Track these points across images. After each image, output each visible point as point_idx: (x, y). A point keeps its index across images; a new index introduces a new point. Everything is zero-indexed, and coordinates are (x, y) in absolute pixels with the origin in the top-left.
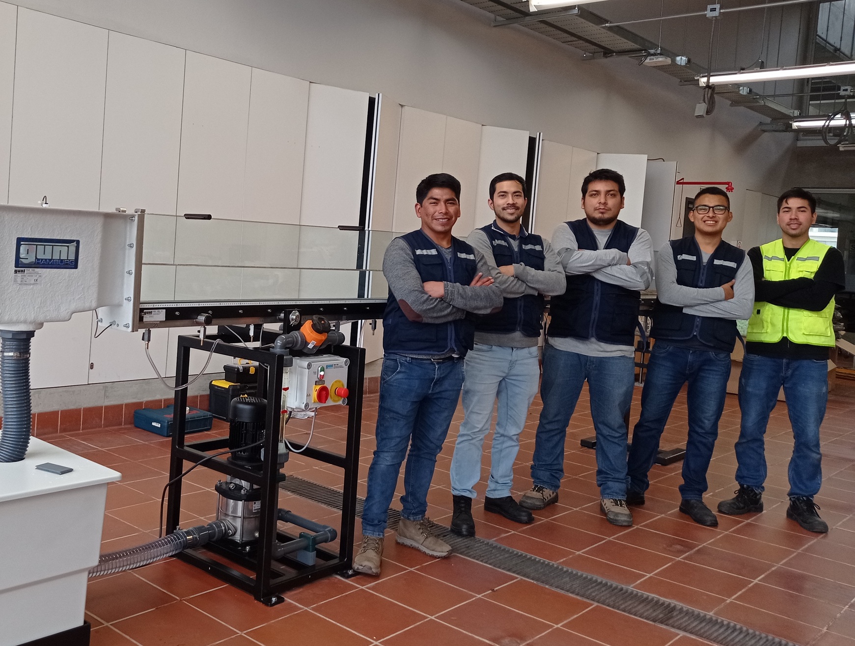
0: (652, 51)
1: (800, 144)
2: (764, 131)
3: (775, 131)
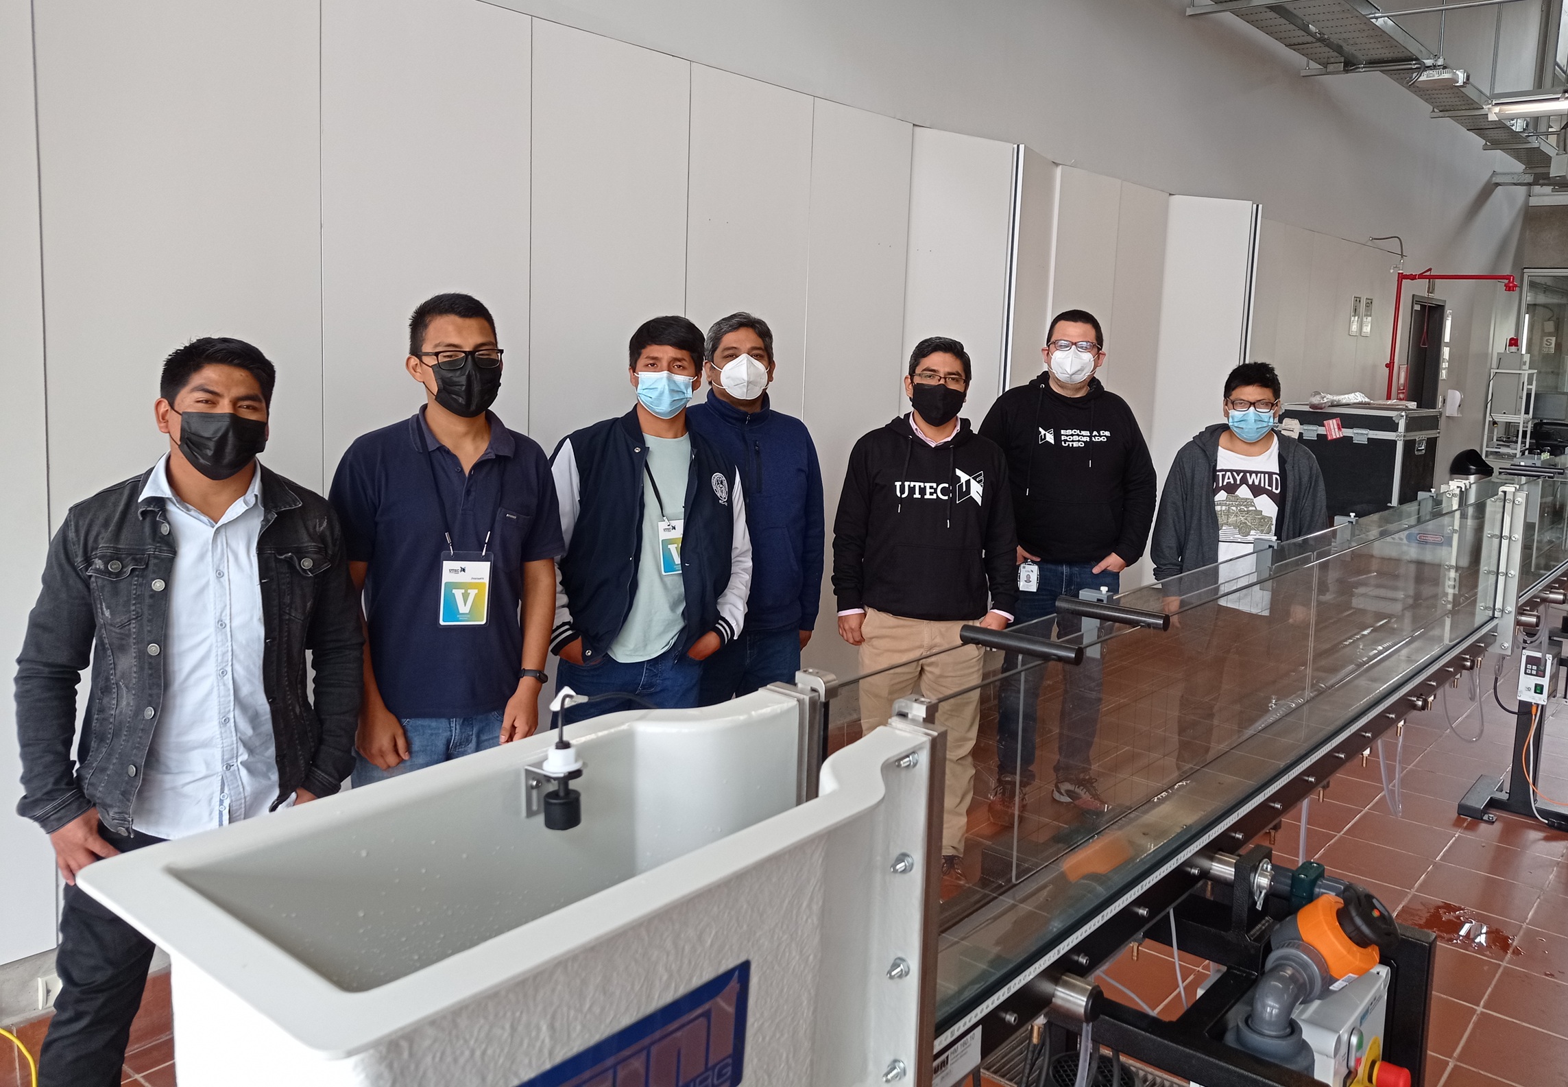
0: (1429, 62)
1: (1534, 201)
2: (1498, 184)
3: (1515, 184)
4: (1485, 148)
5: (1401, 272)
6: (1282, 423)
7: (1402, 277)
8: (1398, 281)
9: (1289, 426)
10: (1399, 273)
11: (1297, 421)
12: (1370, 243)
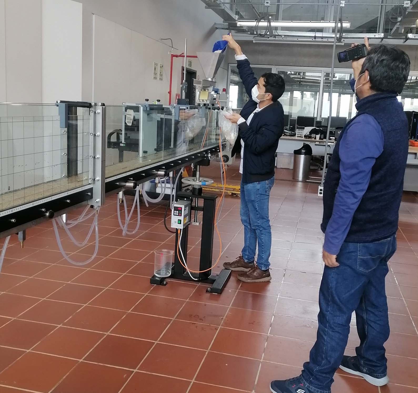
2: (217, 28)
3: (223, 29)
4: (206, 8)
5: (172, 53)
6: (126, 112)
7: (173, 56)
8: (171, 57)
9: (129, 113)
10: (171, 54)
11: (132, 111)
12: (160, 41)
